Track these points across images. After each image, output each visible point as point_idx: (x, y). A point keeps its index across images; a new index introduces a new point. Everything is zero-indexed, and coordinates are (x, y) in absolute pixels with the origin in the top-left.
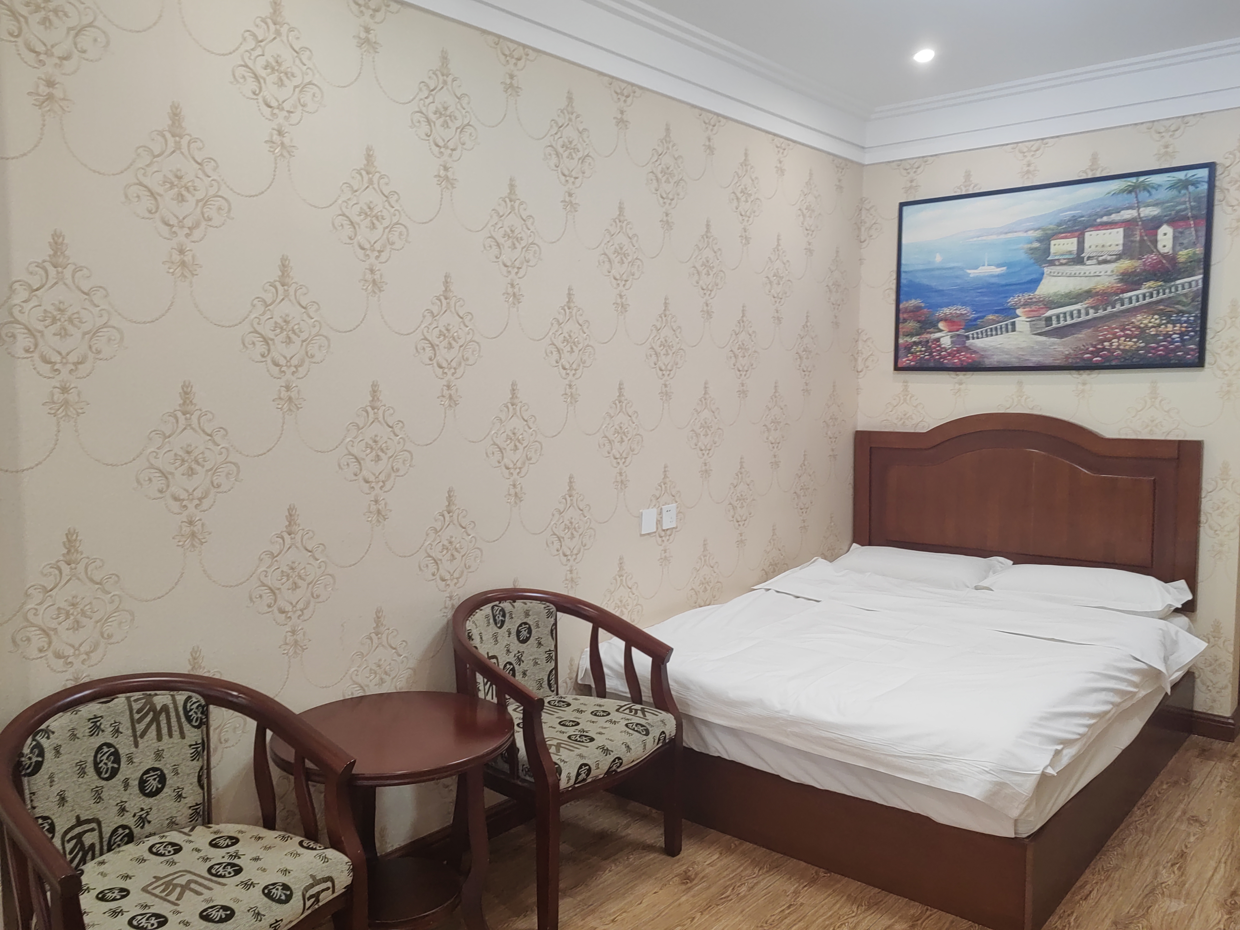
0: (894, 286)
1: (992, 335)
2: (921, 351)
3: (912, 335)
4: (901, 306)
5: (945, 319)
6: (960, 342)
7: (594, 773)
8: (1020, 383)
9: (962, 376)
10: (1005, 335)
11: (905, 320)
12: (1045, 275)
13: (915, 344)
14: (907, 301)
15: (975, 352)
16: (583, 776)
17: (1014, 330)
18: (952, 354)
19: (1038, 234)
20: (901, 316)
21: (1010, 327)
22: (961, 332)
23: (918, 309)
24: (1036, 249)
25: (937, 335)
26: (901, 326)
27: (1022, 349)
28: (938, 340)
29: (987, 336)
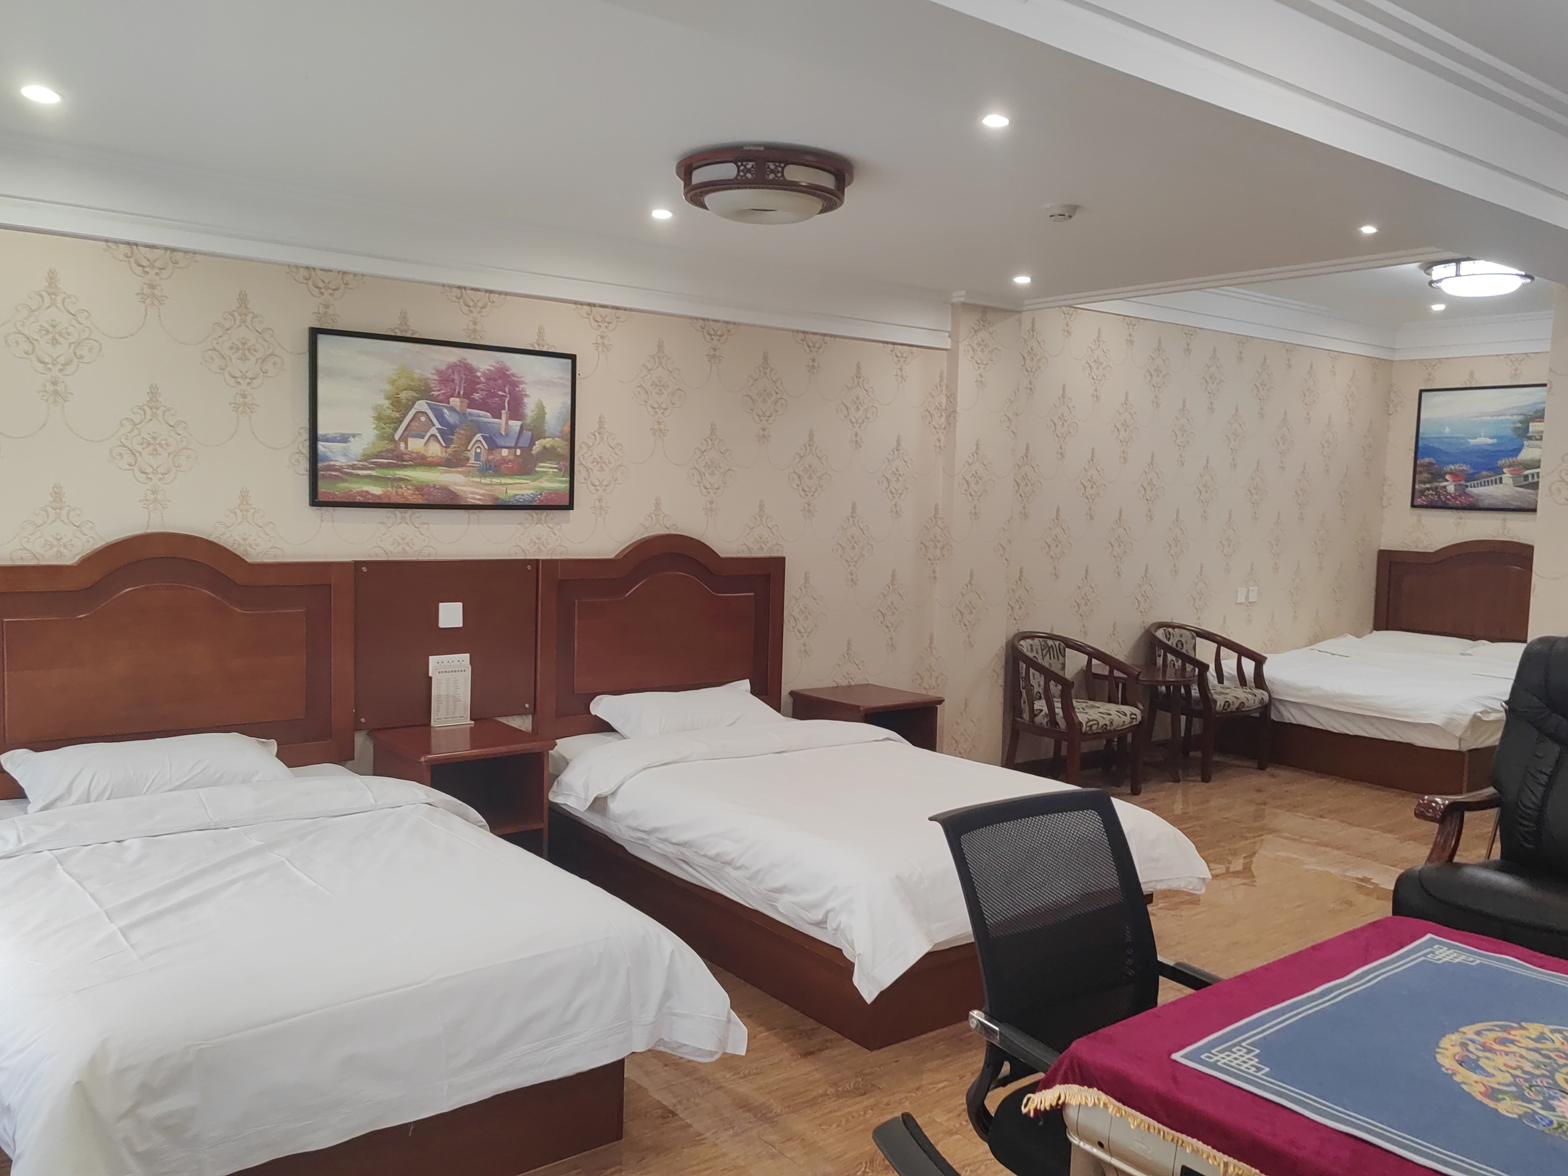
0: (1413, 448)
1: (1485, 486)
2: (1432, 495)
3: (1425, 483)
4: (1418, 462)
5: (1451, 473)
6: (1462, 491)
7: (1232, 706)
8: (1504, 520)
9: (1461, 514)
10: (1494, 485)
11: (1421, 472)
12: (1525, 446)
13: (1428, 489)
14: (1423, 458)
15: (1472, 497)
16: (1226, 707)
17: (1501, 482)
18: (1455, 498)
19: (1520, 418)
20: (1418, 469)
21: (1498, 481)
22: (1462, 482)
23: (1431, 464)
24: (1519, 428)
25: (1445, 484)
26: (1417, 476)
27: (1505, 496)
28: (1445, 487)
29: (1481, 486)
